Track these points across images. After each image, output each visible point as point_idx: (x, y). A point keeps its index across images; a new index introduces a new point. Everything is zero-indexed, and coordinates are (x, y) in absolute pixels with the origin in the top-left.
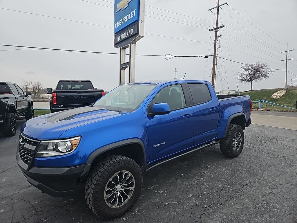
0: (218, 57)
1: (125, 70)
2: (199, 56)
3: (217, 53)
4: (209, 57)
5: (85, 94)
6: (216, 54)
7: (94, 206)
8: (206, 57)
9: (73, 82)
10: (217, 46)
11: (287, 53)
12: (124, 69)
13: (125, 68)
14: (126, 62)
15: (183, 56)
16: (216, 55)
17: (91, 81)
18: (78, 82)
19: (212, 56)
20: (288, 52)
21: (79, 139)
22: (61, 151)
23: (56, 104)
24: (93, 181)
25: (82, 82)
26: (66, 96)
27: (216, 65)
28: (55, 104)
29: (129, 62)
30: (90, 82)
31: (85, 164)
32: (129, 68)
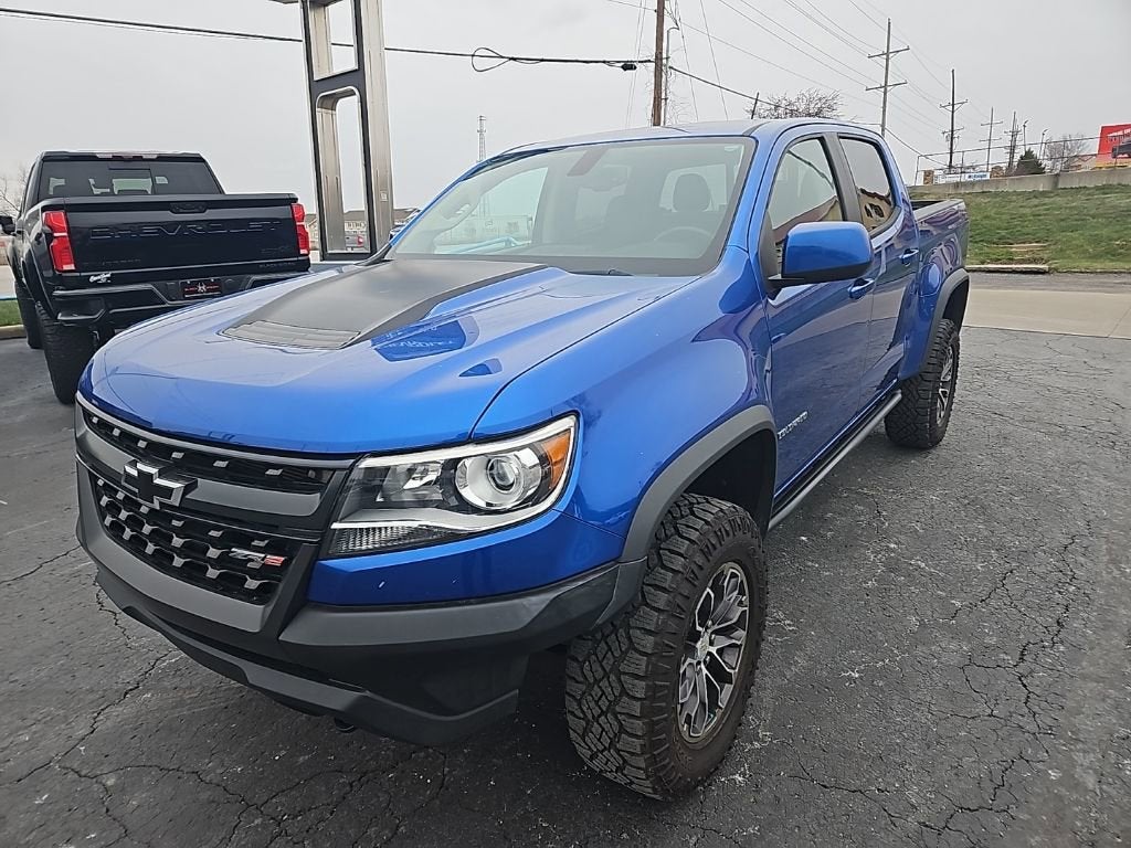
0: (671, 68)
1: (333, 109)
2: (604, 62)
3: (668, 51)
4: (638, 65)
5: (211, 214)
6: (664, 56)
7: (646, 756)
8: (628, 66)
9: (117, 158)
10: (668, 23)
11: (887, 60)
12: (331, 102)
13: (335, 98)
14: (337, 71)
15: (542, 60)
16: (664, 61)
17: (204, 157)
18: (138, 158)
19: (649, 61)
20: (891, 55)
21: (568, 430)
22: (482, 504)
23: (72, 267)
24: (629, 638)
25: (162, 158)
26: (116, 228)
27: (666, 99)
28: (66, 267)
29: (355, 71)
30: (199, 159)
31: (616, 560)
32: (356, 98)
